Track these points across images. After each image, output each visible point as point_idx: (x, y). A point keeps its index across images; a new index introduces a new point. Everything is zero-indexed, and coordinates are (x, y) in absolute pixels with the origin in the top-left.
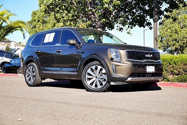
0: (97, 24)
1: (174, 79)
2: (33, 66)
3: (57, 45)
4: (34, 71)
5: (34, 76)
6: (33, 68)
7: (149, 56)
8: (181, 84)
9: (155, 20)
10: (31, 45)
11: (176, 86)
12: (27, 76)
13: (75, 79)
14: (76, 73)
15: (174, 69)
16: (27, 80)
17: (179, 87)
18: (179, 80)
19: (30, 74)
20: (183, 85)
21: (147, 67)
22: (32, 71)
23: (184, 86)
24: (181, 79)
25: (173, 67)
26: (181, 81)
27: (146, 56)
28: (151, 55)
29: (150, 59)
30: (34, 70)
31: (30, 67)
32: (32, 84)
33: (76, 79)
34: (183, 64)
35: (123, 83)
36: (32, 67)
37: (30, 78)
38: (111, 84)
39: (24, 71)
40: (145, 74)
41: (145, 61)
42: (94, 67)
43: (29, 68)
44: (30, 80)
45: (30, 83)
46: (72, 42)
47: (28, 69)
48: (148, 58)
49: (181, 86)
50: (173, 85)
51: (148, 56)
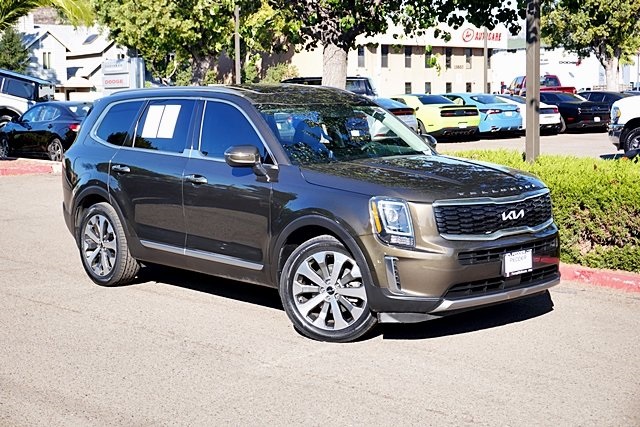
0: (325, 28)
1: (596, 259)
2: (107, 216)
3: (191, 153)
4: (111, 234)
5: (112, 251)
6: (106, 224)
7: (515, 217)
8: (617, 276)
9: (532, 35)
10: (98, 139)
11: (603, 283)
12: (86, 247)
13: (254, 283)
14: (259, 267)
15: (597, 226)
16: (89, 261)
17: (613, 291)
18: (611, 263)
19: (97, 240)
20: (627, 282)
21: (508, 257)
22: (105, 232)
23: (630, 287)
24: (620, 260)
25: (592, 218)
26: (619, 267)
27: (504, 219)
28: (522, 212)
29: (515, 225)
30: (110, 230)
31: (98, 218)
32: (107, 277)
33: (258, 284)
34: (627, 210)
35: (424, 317)
36: (103, 219)
37: (99, 254)
38: (383, 321)
39: (75, 228)
40: (498, 282)
42: (320, 257)
43: (93, 219)
44: (98, 259)
45: (98, 272)
46: (242, 156)
47: (91, 224)
48: (509, 224)
49: (619, 286)
50: (592, 278)
51: (509, 216)
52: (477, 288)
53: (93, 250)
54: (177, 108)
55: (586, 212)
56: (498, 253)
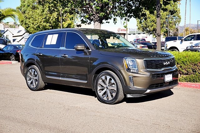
1: (182, 79)
2: (35, 69)
3: (62, 48)
4: (36, 75)
5: (36, 80)
6: (34, 72)
7: (167, 64)
8: (189, 84)
9: (158, 15)
10: (31, 46)
11: (185, 86)
12: (28, 79)
13: (84, 87)
14: (86, 82)
15: (182, 69)
16: (29, 83)
17: (188, 88)
18: (187, 80)
19: (31, 77)
20: (193, 85)
22: (34, 74)
23: (194, 87)
24: (190, 79)
25: (181, 67)
26: (190, 81)
27: (164, 64)
28: (169, 62)
29: (166, 66)
30: (36, 73)
31: (32, 70)
32: (35, 88)
33: (85, 87)
34: (192, 64)
35: (141, 95)
36: (33, 70)
37: (32, 81)
38: (128, 97)
39: (24, 74)
41: (163, 69)
43: (30, 71)
44: (32, 83)
45: (32, 87)
46: (80, 47)
47: (29, 72)
49: (190, 87)
50: (181, 85)
51: (166, 63)
52: (157, 86)
53: (30, 80)
54: (57, 35)
55: (179, 65)
56: (163, 75)
